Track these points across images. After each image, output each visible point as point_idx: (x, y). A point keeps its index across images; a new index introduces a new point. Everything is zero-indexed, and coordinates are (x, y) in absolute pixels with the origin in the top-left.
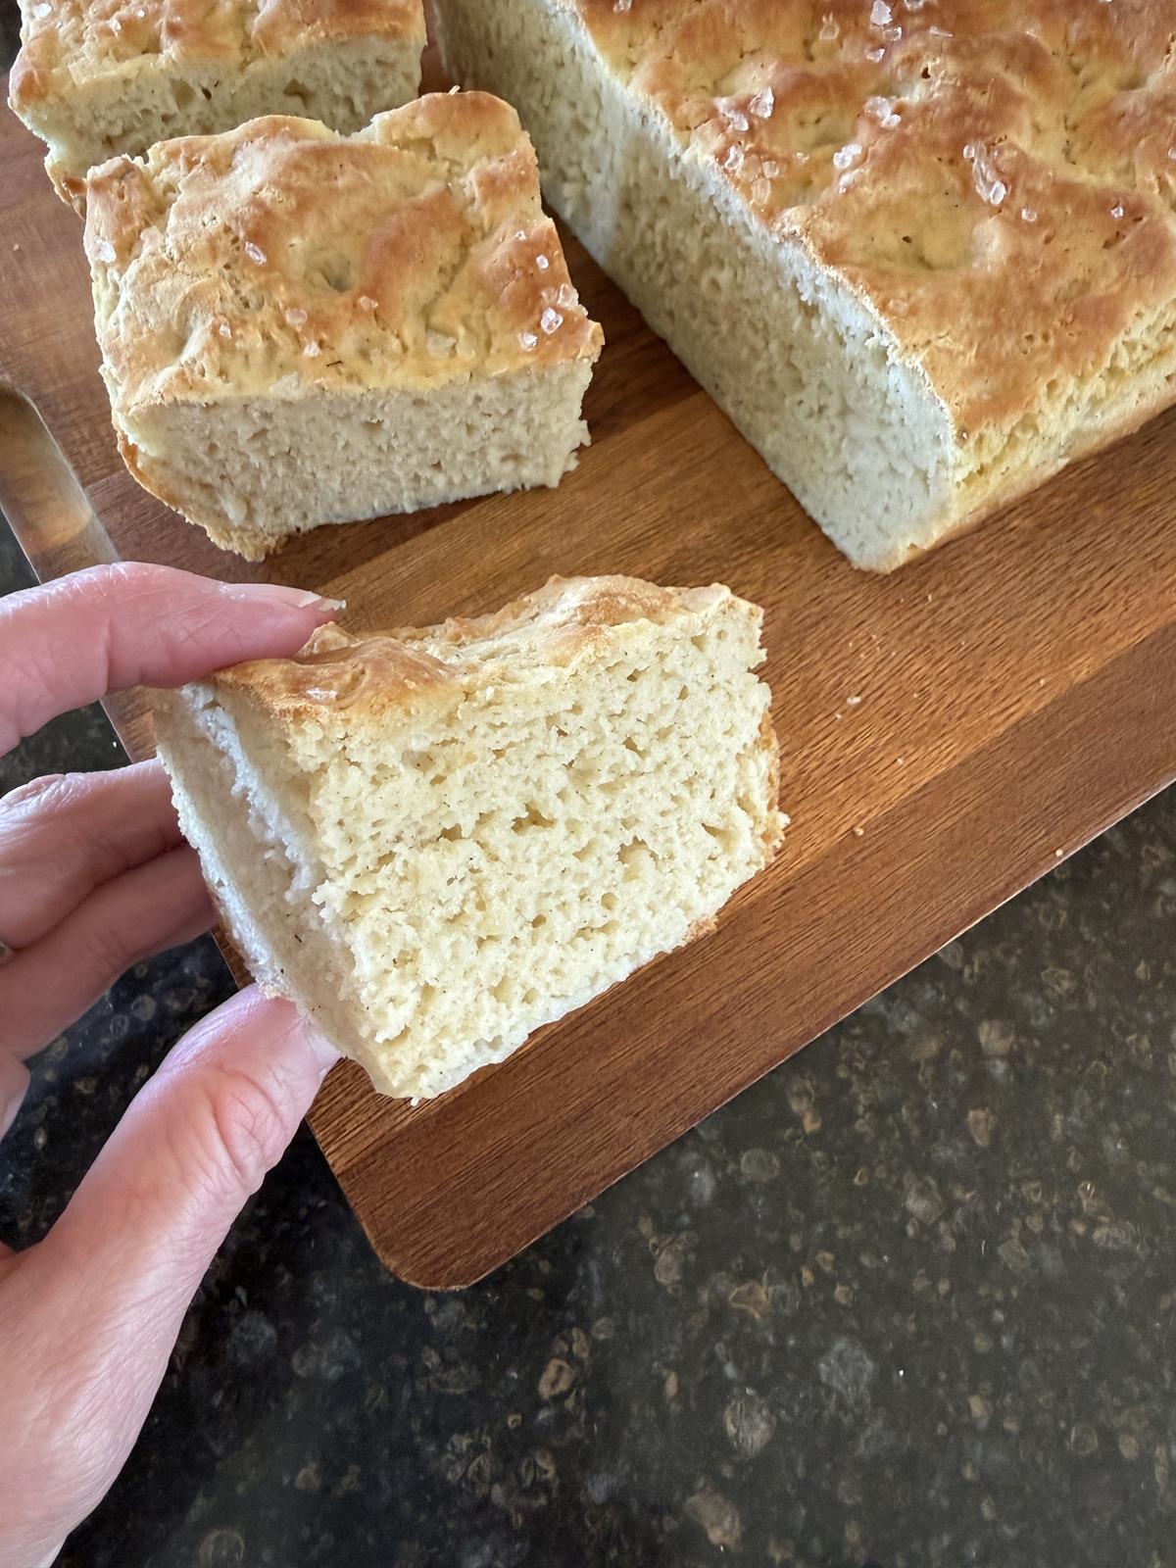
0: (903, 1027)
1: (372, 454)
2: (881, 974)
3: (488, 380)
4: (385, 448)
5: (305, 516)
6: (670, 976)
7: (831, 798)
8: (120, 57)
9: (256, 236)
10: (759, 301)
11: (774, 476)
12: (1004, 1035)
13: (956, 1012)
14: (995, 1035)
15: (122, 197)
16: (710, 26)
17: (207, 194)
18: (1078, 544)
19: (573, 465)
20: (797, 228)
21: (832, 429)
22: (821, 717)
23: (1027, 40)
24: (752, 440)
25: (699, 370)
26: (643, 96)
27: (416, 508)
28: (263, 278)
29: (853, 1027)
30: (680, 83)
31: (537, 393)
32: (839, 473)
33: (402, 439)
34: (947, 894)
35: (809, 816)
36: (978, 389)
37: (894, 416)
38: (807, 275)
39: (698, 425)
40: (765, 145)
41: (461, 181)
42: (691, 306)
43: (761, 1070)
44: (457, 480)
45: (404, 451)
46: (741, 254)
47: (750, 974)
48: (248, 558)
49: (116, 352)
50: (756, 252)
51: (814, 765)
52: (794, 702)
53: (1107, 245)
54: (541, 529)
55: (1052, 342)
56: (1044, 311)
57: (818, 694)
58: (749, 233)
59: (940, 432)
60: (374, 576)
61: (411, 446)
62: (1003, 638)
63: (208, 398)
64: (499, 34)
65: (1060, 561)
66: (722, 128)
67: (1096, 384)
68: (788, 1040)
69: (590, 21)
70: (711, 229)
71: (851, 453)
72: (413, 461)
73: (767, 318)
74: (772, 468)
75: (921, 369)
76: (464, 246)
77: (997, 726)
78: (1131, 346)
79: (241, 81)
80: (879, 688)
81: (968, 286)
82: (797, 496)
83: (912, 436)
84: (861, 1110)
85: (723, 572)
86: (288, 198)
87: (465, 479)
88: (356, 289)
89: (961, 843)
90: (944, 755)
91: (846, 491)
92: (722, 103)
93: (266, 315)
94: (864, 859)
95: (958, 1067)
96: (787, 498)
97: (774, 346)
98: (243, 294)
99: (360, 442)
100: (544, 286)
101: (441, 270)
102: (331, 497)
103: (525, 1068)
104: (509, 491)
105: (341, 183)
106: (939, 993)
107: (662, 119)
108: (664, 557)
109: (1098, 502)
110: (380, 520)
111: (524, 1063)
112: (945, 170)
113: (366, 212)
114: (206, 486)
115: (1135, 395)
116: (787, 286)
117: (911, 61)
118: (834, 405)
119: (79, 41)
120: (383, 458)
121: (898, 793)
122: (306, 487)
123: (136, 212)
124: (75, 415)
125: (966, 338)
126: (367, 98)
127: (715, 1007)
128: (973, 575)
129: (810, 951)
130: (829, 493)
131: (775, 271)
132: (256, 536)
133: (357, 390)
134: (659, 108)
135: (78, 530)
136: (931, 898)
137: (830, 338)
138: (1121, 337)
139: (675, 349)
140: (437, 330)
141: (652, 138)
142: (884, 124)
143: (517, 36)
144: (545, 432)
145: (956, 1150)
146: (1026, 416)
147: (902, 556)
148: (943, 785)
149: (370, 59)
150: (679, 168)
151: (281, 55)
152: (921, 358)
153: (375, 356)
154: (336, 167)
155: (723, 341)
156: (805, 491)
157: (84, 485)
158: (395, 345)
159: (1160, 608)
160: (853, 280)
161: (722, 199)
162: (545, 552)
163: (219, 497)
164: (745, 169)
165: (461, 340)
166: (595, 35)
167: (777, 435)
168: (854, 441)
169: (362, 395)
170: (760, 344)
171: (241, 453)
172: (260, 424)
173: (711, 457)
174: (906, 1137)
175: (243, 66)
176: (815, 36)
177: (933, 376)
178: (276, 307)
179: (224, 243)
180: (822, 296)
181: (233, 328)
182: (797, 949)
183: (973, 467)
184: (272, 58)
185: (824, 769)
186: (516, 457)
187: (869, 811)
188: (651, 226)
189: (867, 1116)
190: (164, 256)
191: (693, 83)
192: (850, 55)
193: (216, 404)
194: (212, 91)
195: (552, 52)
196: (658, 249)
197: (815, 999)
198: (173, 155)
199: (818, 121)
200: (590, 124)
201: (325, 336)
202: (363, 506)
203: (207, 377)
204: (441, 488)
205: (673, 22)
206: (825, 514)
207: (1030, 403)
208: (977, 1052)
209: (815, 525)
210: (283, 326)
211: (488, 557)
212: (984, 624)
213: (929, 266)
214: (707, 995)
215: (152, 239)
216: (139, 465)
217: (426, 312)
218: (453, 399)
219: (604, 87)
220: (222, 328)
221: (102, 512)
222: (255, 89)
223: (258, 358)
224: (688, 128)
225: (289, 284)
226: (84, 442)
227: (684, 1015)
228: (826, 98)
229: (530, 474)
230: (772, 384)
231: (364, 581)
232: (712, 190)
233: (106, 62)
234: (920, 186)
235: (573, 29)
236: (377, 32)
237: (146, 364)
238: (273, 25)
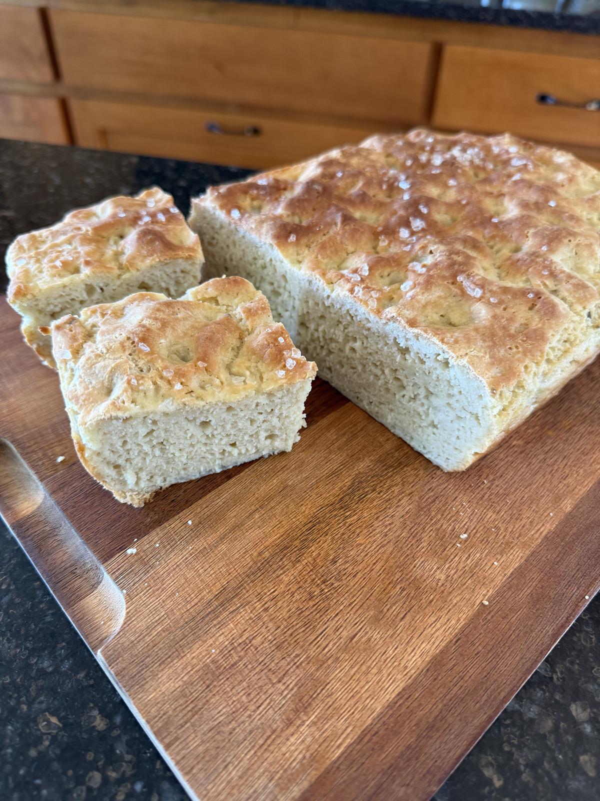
0: (531, 715)
1: (204, 440)
2: (518, 678)
3: (263, 394)
4: (210, 436)
5: (165, 480)
6: (407, 699)
7: (467, 588)
8: (60, 276)
9: (143, 340)
10: (377, 353)
11: (394, 435)
12: (584, 710)
13: (556, 700)
14: (580, 710)
15: (71, 331)
16: (332, 244)
17: (115, 326)
18: (547, 449)
19: (298, 438)
20: (395, 314)
21: (423, 405)
22: (449, 547)
23: (470, 237)
24: (380, 420)
25: (347, 392)
26: (308, 273)
27: (221, 470)
28: (149, 358)
29: (505, 720)
30: (323, 266)
31: (286, 399)
32: (429, 425)
33: (219, 430)
34: (539, 628)
35: (458, 599)
36: (494, 371)
37: (455, 391)
38: (401, 335)
39: (351, 417)
40: (369, 285)
41: (234, 312)
42: (340, 363)
43: (470, 744)
44: (243, 451)
45: (220, 437)
46: (365, 333)
47: (450, 690)
48: (136, 506)
49: (76, 399)
50: (374, 330)
51: (453, 572)
52: (434, 541)
53: (530, 309)
54: (286, 472)
55: (520, 349)
56: (512, 337)
57: (445, 535)
58: (369, 322)
59: (482, 393)
60: (204, 506)
61: (223, 434)
62: (526, 496)
63: (127, 415)
64: (231, 260)
65: (541, 457)
66: (348, 280)
67: (544, 366)
68: (480, 724)
69: (279, 246)
70: (348, 325)
71: (435, 414)
72: (223, 442)
73: (382, 359)
74: (392, 431)
75: (467, 365)
76: (241, 339)
77: (537, 539)
78: (553, 349)
79: (118, 283)
80: (474, 528)
81: (477, 330)
82: (408, 442)
83: (467, 398)
84: (522, 768)
85: (381, 482)
86: (157, 323)
87: (247, 450)
88: (195, 359)
89: (538, 600)
90: (516, 558)
91: (434, 434)
92: (345, 272)
93: (153, 373)
94: (492, 617)
95: (566, 732)
96: (402, 444)
97: (387, 371)
98: (140, 366)
99: (198, 433)
100: (284, 350)
101: (233, 349)
102: (181, 466)
103: (338, 768)
104: (267, 456)
105: (179, 316)
106: (545, 693)
107: (320, 281)
108: (350, 478)
109: (549, 429)
110: (203, 478)
111: (337, 765)
112: (452, 287)
113: (193, 327)
114: (117, 467)
115: (559, 372)
116: (391, 342)
117: (424, 248)
118: (422, 393)
119: (41, 272)
120: (208, 442)
121: (499, 581)
122: (168, 463)
123: (80, 337)
124: (34, 447)
125: (483, 350)
126: (176, 288)
127: (436, 713)
128: (503, 469)
129: (479, 671)
130: (425, 437)
131: (384, 336)
132: (139, 494)
133: (201, 403)
134: (318, 276)
135: (36, 507)
136: (532, 631)
137: (417, 361)
138: (548, 345)
139: (333, 385)
140: (235, 375)
141: (315, 289)
142: (419, 272)
143: (241, 259)
144: (288, 420)
145: (579, 781)
146: (519, 382)
147: (471, 460)
148: (520, 572)
149: (178, 270)
150: (330, 300)
151: (138, 270)
152: (466, 360)
153: (208, 387)
154: (176, 309)
155: (359, 376)
156: (412, 438)
157: (41, 481)
158: (217, 381)
159: (593, 473)
160: (426, 332)
161: (354, 309)
162: (290, 483)
163: (123, 472)
164: (364, 294)
165: (248, 378)
166: (282, 251)
167: (393, 414)
168: (435, 408)
169: (204, 406)
170: (379, 372)
171: (139, 445)
172: (151, 427)
173: (362, 430)
174: (551, 780)
175: (119, 276)
176: (377, 245)
177: (473, 367)
178: (157, 369)
179: (128, 344)
180: (410, 343)
181: (138, 381)
182: (471, 672)
183: (500, 407)
184: (134, 272)
185: (460, 573)
186: (271, 437)
187: (488, 591)
188: (317, 330)
189: (527, 771)
190: (99, 352)
191: (329, 267)
192: (394, 249)
193: (131, 417)
194: (104, 288)
195: (260, 262)
196: (321, 339)
197: (489, 698)
198: (94, 312)
199: (389, 275)
200: (281, 290)
201: (183, 380)
202: (196, 471)
203: (126, 404)
204: (236, 457)
205: (315, 244)
206: (424, 448)
207: (519, 375)
208: (574, 722)
209: (420, 455)
210: (162, 378)
211: (262, 489)
212: (515, 491)
213: (454, 326)
214: (430, 706)
215: (90, 346)
216: (86, 455)
217: (228, 367)
218: (246, 405)
219: (288, 273)
220: (133, 380)
221: (53, 492)
222: (125, 286)
223: (151, 393)
224: (332, 283)
225: (163, 360)
226: (40, 459)
227: (420, 720)
228: (390, 266)
229: (279, 445)
230: (388, 390)
231: (199, 509)
232: (348, 307)
233: (55, 279)
234: (442, 294)
235: (270, 251)
236: (183, 258)
237: (92, 402)
238: (133, 258)
